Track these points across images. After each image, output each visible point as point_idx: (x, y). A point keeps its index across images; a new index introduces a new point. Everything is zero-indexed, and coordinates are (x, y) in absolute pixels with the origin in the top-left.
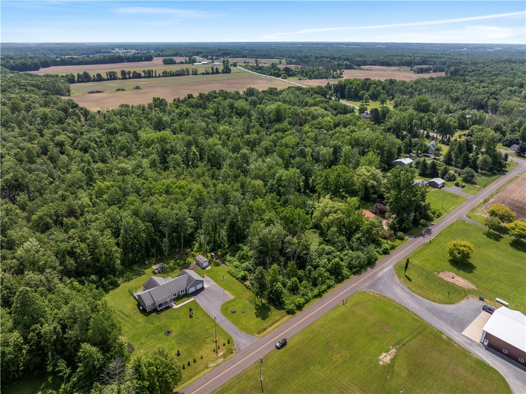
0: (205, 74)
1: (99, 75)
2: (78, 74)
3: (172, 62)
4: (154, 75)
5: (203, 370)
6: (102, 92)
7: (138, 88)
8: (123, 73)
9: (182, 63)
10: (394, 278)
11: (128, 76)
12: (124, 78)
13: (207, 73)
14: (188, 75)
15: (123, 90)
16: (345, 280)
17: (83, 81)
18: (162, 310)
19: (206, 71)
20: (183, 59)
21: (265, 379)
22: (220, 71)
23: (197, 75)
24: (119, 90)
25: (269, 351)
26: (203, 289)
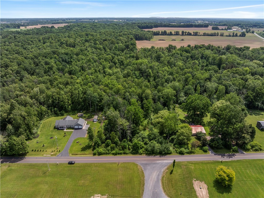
0: (228, 36)
1: (171, 32)
2: (162, 31)
3: (217, 29)
4: (198, 35)
5: (41, 155)
6: (165, 40)
7: (183, 40)
8: (183, 32)
9: (222, 29)
10: (164, 167)
11: (185, 34)
12: (183, 35)
13: (230, 36)
14: (218, 36)
15: (175, 40)
16: (138, 155)
17: (163, 35)
18: (60, 129)
19: (229, 34)
20: (224, 27)
21: (50, 171)
22: (238, 35)
23: (223, 36)
24: (173, 40)
25: (64, 162)
26: (81, 129)
